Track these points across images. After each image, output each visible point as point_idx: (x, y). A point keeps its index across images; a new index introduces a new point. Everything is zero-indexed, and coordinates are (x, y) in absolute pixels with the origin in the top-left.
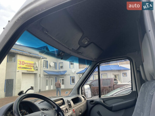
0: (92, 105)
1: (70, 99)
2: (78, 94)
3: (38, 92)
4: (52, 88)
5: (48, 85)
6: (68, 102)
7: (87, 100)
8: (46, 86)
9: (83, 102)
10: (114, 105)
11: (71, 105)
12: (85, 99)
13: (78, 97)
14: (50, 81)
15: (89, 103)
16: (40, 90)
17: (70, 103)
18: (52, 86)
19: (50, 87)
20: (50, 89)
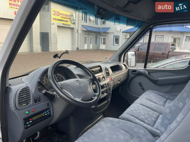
0: (134, 75)
1: (108, 66)
2: (120, 61)
3: (76, 50)
4: (91, 48)
5: (86, 44)
6: (106, 69)
7: (129, 69)
8: (85, 44)
9: (123, 70)
10: (160, 79)
11: (109, 74)
12: (126, 68)
13: (118, 65)
14: (90, 38)
15: (130, 72)
16: (78, 48)
17: (108, 71)
18: (91, 45)
19: (88, 46)
20: (89, 48)
